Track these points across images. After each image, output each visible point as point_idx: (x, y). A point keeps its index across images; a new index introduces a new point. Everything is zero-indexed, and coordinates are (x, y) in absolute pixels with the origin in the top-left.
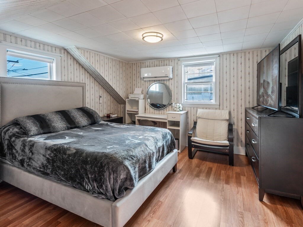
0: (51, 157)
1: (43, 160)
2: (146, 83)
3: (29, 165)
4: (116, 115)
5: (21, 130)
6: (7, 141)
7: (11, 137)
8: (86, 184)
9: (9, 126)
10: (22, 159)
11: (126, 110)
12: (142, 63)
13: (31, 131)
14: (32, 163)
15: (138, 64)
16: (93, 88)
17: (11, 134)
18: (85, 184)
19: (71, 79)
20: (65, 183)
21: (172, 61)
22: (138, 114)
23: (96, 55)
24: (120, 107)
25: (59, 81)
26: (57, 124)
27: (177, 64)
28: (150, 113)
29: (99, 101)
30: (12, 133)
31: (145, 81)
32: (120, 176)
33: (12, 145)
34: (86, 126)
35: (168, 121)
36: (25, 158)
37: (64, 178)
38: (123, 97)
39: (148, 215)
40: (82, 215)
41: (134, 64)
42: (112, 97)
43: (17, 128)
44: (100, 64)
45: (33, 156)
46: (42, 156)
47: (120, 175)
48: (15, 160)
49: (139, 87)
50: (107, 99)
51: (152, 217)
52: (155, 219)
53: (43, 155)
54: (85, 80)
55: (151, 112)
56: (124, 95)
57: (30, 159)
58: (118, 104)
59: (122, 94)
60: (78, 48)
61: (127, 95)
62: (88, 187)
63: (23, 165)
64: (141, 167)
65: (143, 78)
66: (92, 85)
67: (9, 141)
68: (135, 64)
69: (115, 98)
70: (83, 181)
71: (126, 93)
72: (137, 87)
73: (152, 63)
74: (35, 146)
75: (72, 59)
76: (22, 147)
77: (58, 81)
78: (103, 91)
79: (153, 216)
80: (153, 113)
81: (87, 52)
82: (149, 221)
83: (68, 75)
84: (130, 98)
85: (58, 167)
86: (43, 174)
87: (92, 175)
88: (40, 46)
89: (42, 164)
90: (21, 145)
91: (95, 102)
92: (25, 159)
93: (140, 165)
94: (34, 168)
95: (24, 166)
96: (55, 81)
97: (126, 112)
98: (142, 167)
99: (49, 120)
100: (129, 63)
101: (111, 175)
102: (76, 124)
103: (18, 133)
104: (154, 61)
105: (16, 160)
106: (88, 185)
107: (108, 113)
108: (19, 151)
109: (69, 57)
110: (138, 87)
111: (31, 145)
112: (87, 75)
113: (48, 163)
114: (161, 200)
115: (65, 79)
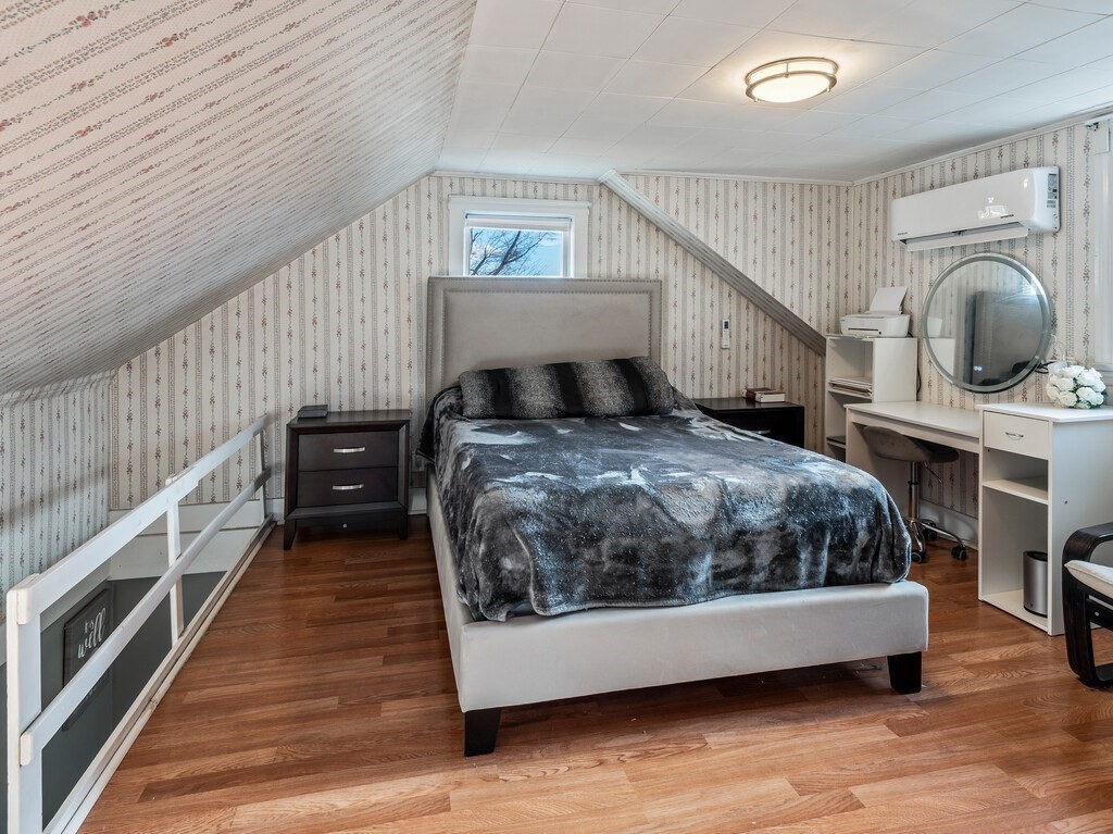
2: (927, 261)
4: (781, 398)
11: (828, 380)
12: (908, 176)
15: (891, 181)
16: (698, 294)
19: (619, 270)
21: (1055, 140)
22: (870, 401)
23: (693, 182)
25: (583, 280)
27: (1087, 148)
28: (940, 403)
29: (720, 342)
31: (921, 254)
34: (615, 416)
35: (985, 448)
39: (619, 748)
41: (877, 186)
44: (707, 212)
49: (893, 285)
50: (756, 335)
51: (623, 762)
52: (623, 773)
54: (666, 268)
55: (946, 401)
60: (624, 175)
65: (904, 241)
66: (694, 284)
68: (881, 184)
72: (884, 285)
73: (953, 168)
77: (581, 280)
78: (739, 305)
79: (629, 761)
80: (957, 403)
81: (657, 179)
82: (601, 763)
83: (609, 258)
84: (846, 332)
88: (535, 191)
91: (702, 344)
96: (572, 280)
100: (856, 183)
104: (964, 158)
107: (751, 387)
110: (889, 281)
112: (675, 253)
114: (709, 740)
115: (600, 270)
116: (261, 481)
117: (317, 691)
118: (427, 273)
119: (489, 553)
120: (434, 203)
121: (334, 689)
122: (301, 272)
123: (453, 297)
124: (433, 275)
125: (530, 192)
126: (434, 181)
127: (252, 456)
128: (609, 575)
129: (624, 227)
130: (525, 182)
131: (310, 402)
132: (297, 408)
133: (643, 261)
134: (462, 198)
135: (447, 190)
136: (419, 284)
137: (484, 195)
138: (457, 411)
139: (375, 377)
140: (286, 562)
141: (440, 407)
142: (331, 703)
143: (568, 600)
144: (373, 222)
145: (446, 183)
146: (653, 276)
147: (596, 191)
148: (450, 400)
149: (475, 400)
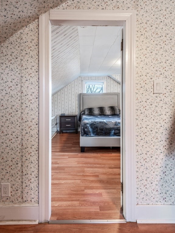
75: (113, 80)
109: (115, 82)
116: (56, 124)
117: (64, 146)
118: (80, 92)
119: (83, 128)
120: (80, 81)
121: (66, 146)
122: (61, 93)
123: (84, 96)
124: (81, 93)
125: (96, 79)
126: (80, 78)
127: (55, 121)
128: (99, 132)
129: (113, 84)
130: (95, 77)
131: (63, 113)
132: (61, 114)
133: (117, 90)
134: (85, 80)
135: (82, 79)
136: (78, 95)
137: (88, 79)
138: (84, 114)
139: (72, 109)
140: (60, 135)
141: (81, 114)
142: (66, 147)
143: (94, 135)
144: (71, 85)
145: (82, 78)
146: (118, 92)
147: (108, 78)
148: (83, 113)
149: (87, 112)
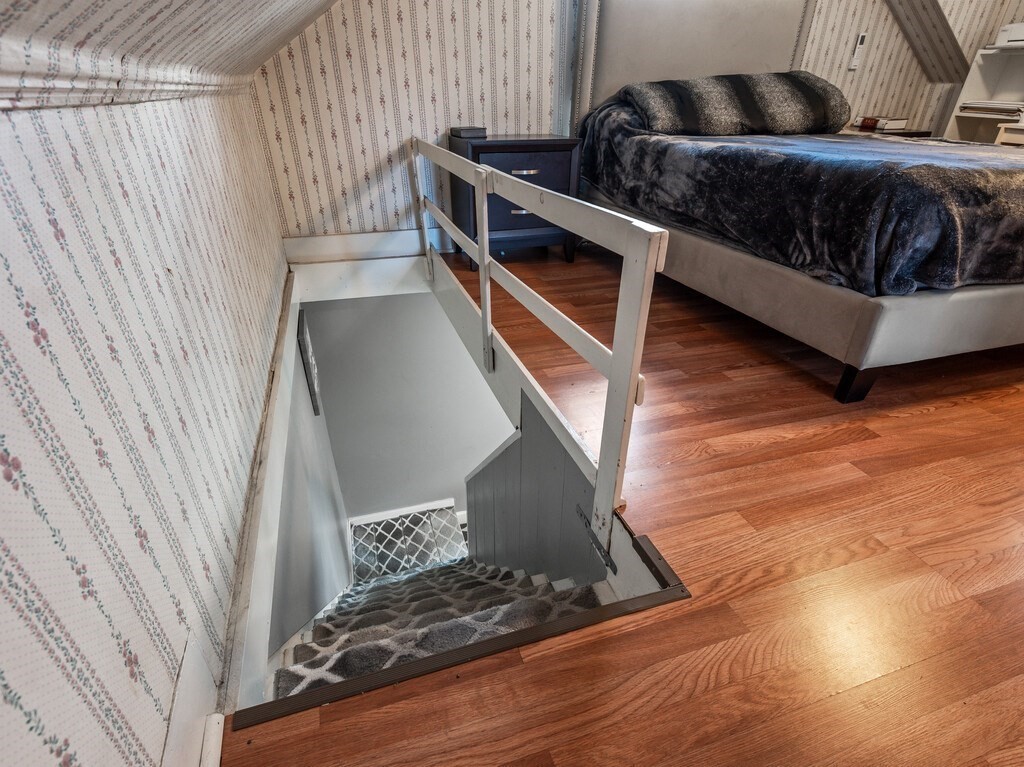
0: (711, 177)
1: (684, 188)
3: (649, 201)
5: (635, 116)
6: (604, 143)
7: (613, 133)
8: (795, 248)
9: (608, 106)
10: (635, 187)
13: (658, 119)
14: (657, 195)
17: (614, 126)
18: (791, 249)
20: (733, 245)
24: (926, 93)
26: (719, 112)
30: (616, 124)
32: (916, 236)
33: (614, 154)
36: (642, 183)
37: (737, 231)
38: (964, 42)
40: (765, 318)
42: (906, 45)
43: (627, 112)
45: (661, 179)
46: (684, 177)
47: (920, 233)
48: (618, 189)
53: (688, 176)
56: (973, 31)
57: (654, 185)
58: (924, 79)
59: (965, 28)
61: (989, 30)
62: (797, 258)
63: (634, 203)
64: (994, 245)
67: (610, 141)
69: (921, 51)
70: (789, 240)
71: (987, 22)
74: (669, 152)
76: (637, 159)
85: (723, 202)
86: (679, 222)
87: (824, 221)
89: (684, 196)
90: (636, 153)
92: (640, 186)
93: (995, 239)
94: (660, 208)
95: (637, 204)
97: (957, 112)
98: (997, 249)
99: (700, 97)
101: (890, 222)
102: (768, 119)
103: (629, 124)
105: (621, 189)
106: (801, 251)
108: (628, 168)
111: (658, 152)
113: (697, 193)
